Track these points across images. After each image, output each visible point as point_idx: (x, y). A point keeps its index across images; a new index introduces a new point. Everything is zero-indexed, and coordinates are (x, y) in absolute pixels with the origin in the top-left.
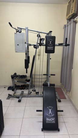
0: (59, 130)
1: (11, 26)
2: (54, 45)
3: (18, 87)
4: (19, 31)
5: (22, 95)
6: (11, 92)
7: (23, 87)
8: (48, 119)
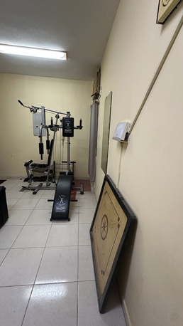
0: (69, 220)
1: (22, 104)
2: (73, 128)
3: (36, 179)
4: (34, 110)
5: (40, 188)
6: (26, 184)
7: (43, 179)
8: (57, 208)
